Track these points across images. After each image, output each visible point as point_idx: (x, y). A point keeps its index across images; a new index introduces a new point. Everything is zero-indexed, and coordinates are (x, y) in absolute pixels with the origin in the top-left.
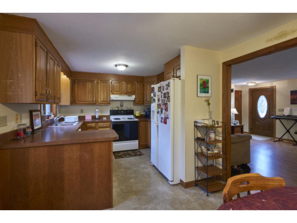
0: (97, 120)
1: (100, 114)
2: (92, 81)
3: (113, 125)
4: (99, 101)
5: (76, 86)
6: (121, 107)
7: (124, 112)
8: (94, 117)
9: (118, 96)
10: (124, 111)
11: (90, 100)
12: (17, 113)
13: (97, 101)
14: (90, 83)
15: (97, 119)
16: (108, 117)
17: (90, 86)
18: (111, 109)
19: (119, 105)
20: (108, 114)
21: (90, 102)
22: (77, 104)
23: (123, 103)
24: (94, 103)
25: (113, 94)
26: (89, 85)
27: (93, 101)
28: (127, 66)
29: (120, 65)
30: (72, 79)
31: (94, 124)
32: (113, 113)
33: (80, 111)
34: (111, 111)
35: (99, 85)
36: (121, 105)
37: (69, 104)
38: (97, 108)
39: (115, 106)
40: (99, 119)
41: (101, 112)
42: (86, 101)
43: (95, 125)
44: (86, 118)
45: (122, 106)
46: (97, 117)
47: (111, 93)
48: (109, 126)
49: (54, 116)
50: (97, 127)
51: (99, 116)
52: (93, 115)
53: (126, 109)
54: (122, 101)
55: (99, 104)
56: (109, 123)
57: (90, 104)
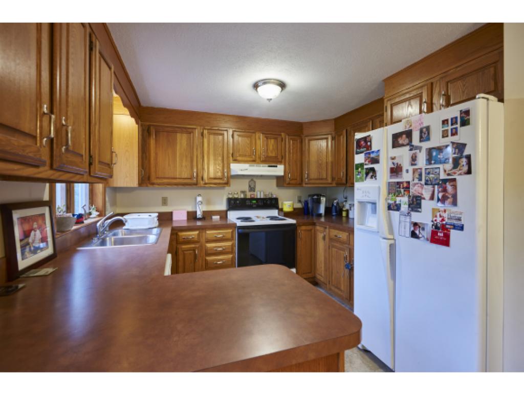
0: (199, 223)
1: (205, 208)
2: (189, 132)
3: (239, 234)
4: (205, 177)
5: (152, 142)
6: (250, 191)
7: (257, 202)
8: (192, 216)
9: (246, 166)
10: (257, 200)
11: (185, 174)
13: (200, 178)
14: (185, 136)
15: (199, 219)
16: (224, 215)
17: (184, 142)
18: (231, 196)
19: (246, 188)
20: (223, 206)
21: (184, 179)
22: (153, 184)
23: (255, 182)
24: (193, 183)
25: (236, 161)
26: (182, 140)
27: (191, 177)
28: (282, 85)
29: (265, 82)
30: (142, 125)
31: (197, 232)
32: (235, 204)
33: (160, 201)
34: (229, 200)
35: (206, 140)
36: (250, 186)
37: (135, 183)
38: (199, 195)
39: (238, 190)
40: (203, 219)
41: (209, 203)
42: (176, 178)
43: (199, 235)
44: (175, 218)
45: (252, 189)
46: (199, 214)
47: (231, 158)
48: (229, 236)
49: (98, 213)
50: (203, 240)
51: (204, 213)
52: (190, 209)
53: (262, 197)
54: (252, 178)
55: (206, 184)
56: (230, 231)
57: (184, 185)
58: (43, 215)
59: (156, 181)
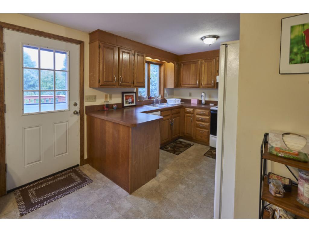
0: (203, 106)
1: (207, 99)
2: (196, 62)
4: (203, 83)
5: (182, 69)
8: (200, 102)
11: (193, 83)
12: (106, 94)
13: (201, 84)
14: (194, 65)
15: (203, 104)
17: (194, 68)
21: (193, 84)
22: (182, 87)
24: (198, 86)
26: (193, 67)
27: (196, 84)
31: (192, 109)
35: (203, 66)
37: (173, 87)
40: (205, 104)
42: (190, 84)
44: (192, 102)
46: (203, 102)
47: (217, 73)
50: (195, 113)
51: (206, 101)
55: (203, 87)
56: (208, 111)
57: (194, 87)
58: (133, 96)
59: (183, 86)
